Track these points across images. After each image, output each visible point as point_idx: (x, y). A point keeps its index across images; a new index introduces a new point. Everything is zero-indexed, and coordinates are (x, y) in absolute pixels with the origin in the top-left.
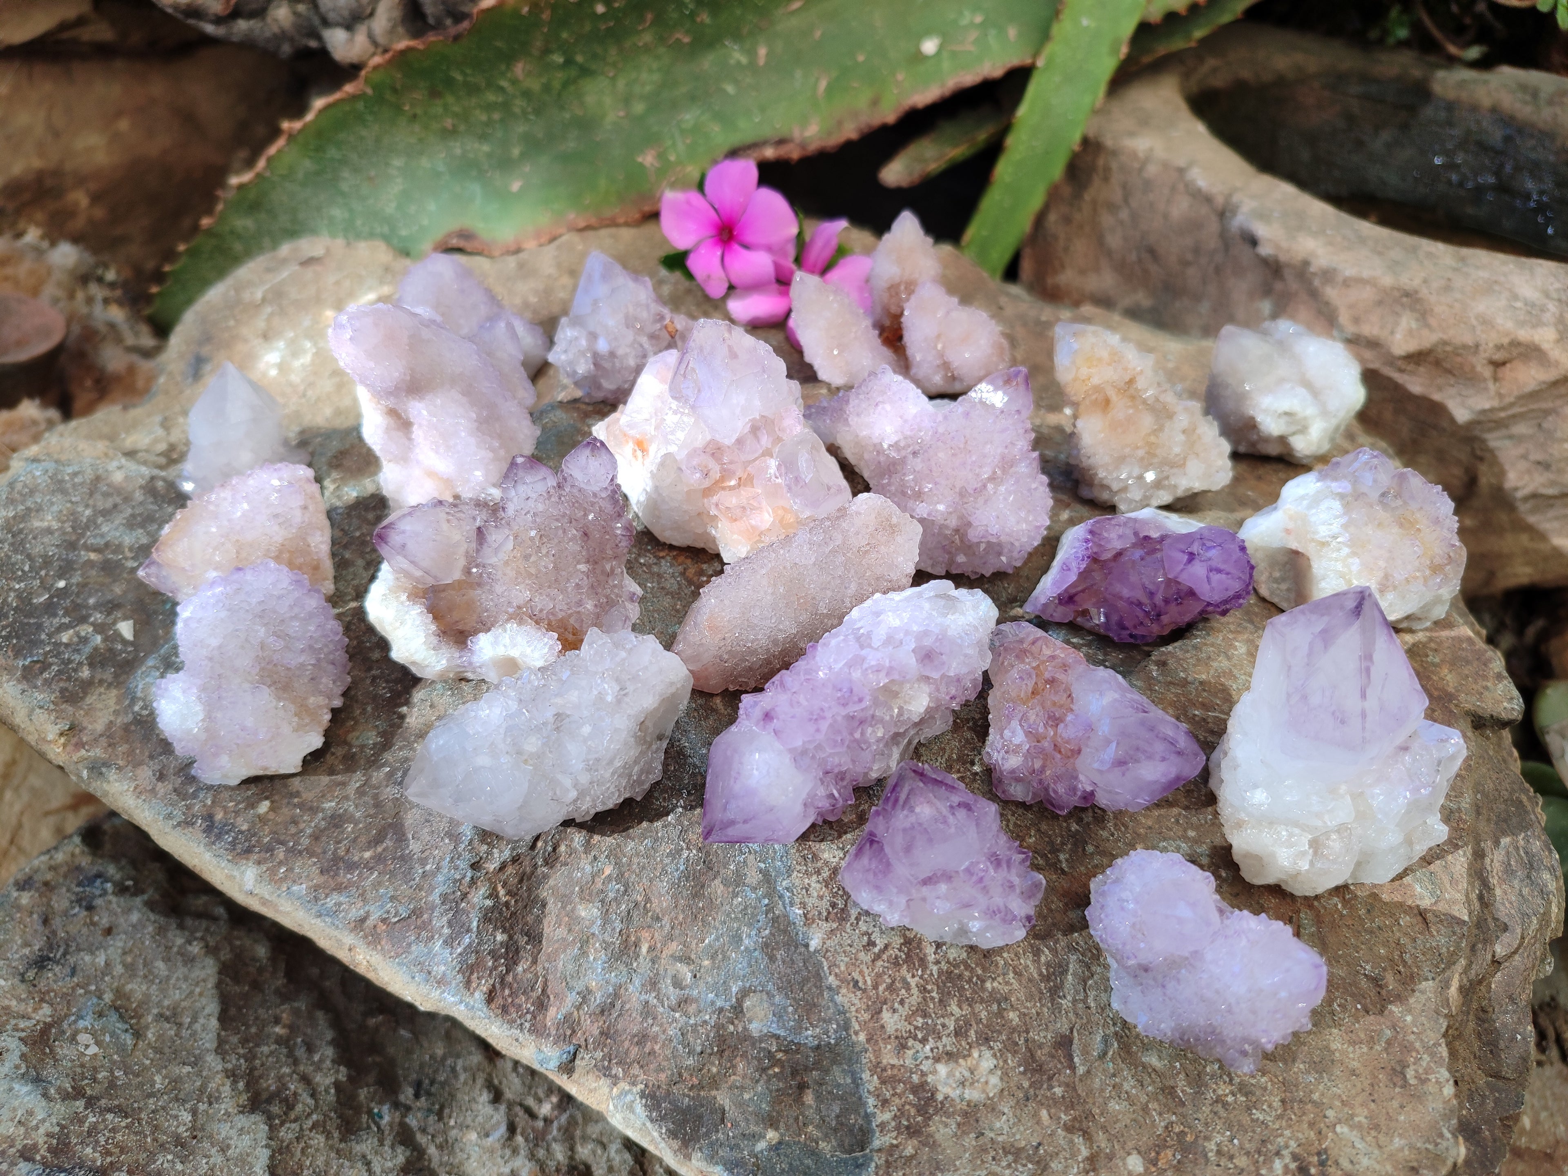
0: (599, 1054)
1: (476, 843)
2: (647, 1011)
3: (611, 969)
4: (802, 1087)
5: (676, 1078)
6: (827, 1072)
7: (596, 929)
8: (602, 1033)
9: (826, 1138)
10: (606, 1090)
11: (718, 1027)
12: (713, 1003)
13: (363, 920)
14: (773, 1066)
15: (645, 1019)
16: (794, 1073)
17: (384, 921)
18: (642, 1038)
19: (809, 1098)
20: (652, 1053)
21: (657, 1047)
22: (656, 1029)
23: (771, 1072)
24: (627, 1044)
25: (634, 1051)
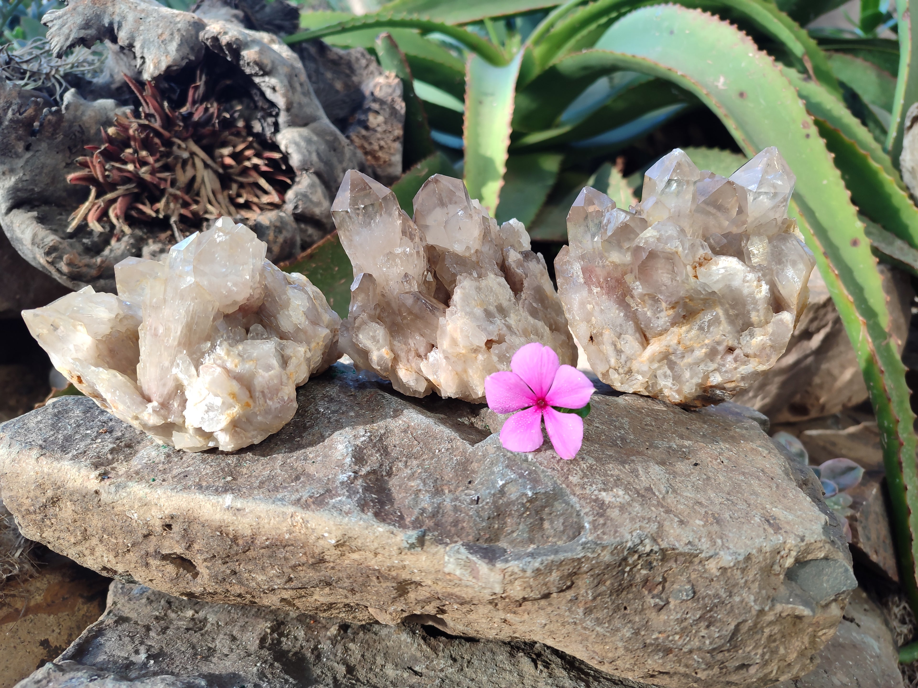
0: (436, 533)
1: (353, 465)
2: (456, 509)
3: (433, 498)
4: (542, 519)
5: (478, 536)
6: (552, 506)
7: (421, 487)
8: (435, 524)
9: (560, 538)
10: (442, 550)
11: (494, 502)
12: (489, 493)
13: (299, 500)
14: (526, 511)
15: (456, 513)
16: (537, 512)
17: (311, 497)
18: (456, 523)
19: (546, 525)
20: (463, 528)
21: (465, 525)
22: (463, 515)
23: (525, 515)
24: (449, 527)
25: (453, 530)
